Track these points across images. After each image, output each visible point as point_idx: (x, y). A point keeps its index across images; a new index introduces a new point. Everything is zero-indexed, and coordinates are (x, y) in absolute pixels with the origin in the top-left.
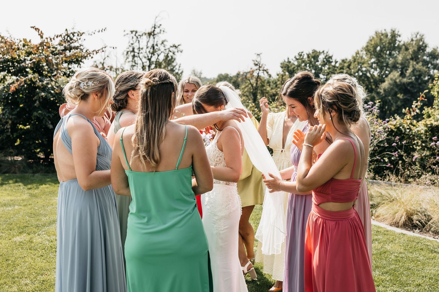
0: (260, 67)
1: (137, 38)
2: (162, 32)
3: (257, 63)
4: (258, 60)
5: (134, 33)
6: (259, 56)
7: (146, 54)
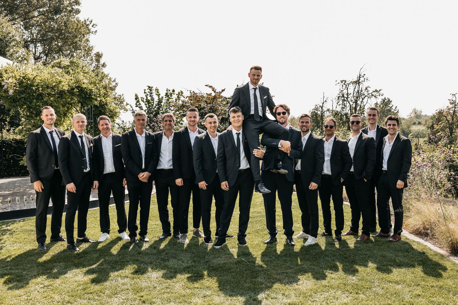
0: (455, 105)
1: (346, 86)
2: (366, 80)
3: (453, 102)
4: (454, 99)
5: (344, 82)
6: (454, 96)
7: (353, 98)
